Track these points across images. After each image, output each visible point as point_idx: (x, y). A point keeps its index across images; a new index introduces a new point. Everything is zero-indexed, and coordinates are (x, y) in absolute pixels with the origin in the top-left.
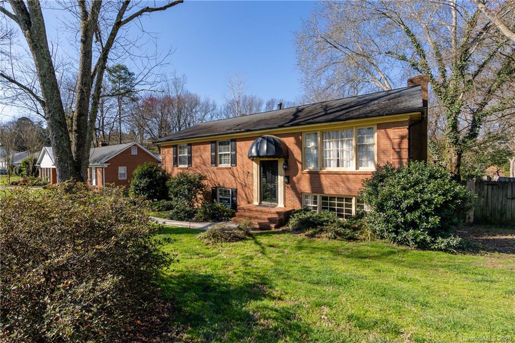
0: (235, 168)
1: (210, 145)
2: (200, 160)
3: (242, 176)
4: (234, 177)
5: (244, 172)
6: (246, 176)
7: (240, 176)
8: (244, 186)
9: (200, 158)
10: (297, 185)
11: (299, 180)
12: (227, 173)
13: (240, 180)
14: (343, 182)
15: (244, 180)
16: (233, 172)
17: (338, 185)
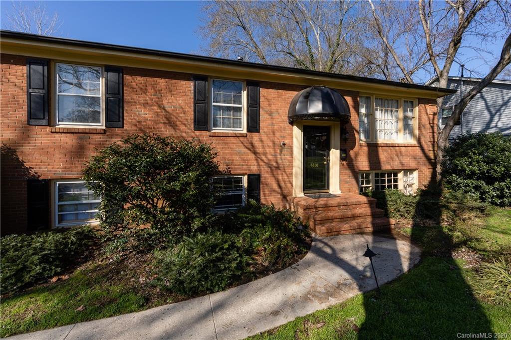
0: (255, 136)
1: (192, 84)
2: (157, 113)
3: (270, 152)
4: (255, 152)
5: (274, 143)
6: (278, 151)
7: (268, 150)
8: (275, 168)
9: (156, 109)
10: (354, 162)
11: (357, 155)
12: (237, 147)
13: (266, 157)
14: (397, 155)
15: (276, 157)
16: (252, 145)
17: (392, 159)
